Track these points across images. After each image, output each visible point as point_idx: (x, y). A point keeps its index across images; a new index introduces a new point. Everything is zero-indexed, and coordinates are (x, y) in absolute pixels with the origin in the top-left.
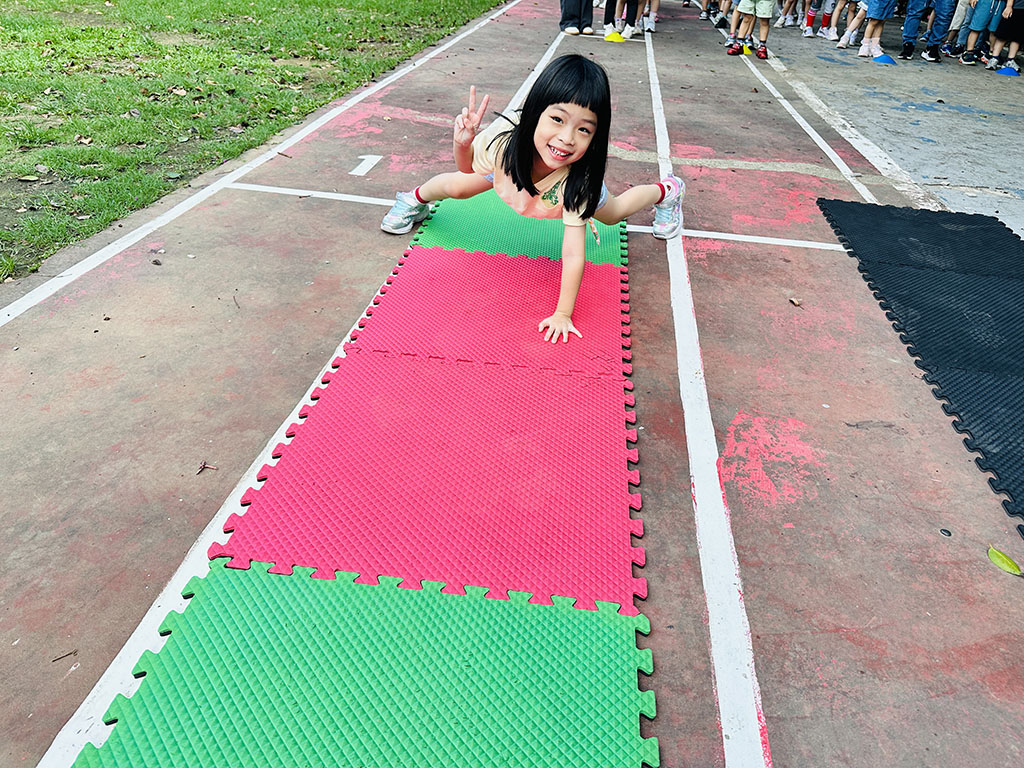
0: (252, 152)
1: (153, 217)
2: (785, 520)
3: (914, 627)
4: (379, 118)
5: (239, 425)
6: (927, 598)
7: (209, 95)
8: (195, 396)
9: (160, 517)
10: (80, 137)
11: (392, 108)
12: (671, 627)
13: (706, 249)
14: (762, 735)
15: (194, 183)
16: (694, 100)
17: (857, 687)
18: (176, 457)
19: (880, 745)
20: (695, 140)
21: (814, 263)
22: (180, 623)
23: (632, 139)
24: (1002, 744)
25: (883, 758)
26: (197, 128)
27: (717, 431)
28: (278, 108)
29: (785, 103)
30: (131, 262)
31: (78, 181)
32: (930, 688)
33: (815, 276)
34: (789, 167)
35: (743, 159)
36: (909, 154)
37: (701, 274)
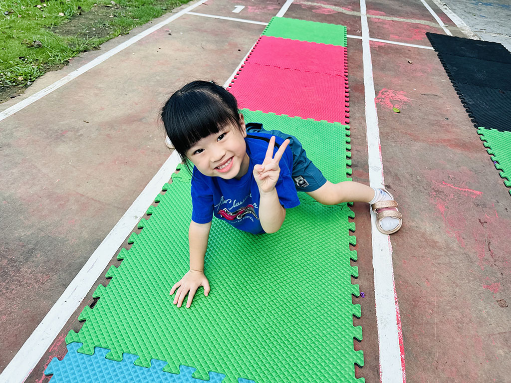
0: (191, 2)
3: (430, 135)
8: (198, 70)
13: (378, 44)
15: (173, 11)
17: (409, 142)
19: (413, 152)
20: (377, 9)
21: (420, 52)
23: (350, 7)
27: (376, 92)
30: (160, 34)
32: (431, 145)
33: (420, 56)
34: (417, 21)
35: (397, 17)
36: (472, 20)
37: (375, 52)
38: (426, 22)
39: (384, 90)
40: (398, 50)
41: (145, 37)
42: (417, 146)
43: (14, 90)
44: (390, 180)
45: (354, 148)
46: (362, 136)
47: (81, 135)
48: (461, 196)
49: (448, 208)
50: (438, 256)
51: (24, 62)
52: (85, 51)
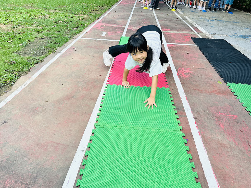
0: (81, 32)
1: (70, 43)
2: (188, 79)
3: (206, 89)
5: (102, 71)
6: (209, 86)
7: (67, 22)
8: (93, 68)
9: (97, 81)
11: (104, 24)
12: (172, 89)
13: (171, 46)
16: (165, 21)
17: (198, 94)
18: (95, 74)
26: (68, 28)
27: (176, 70)
28: (82, 24)
29: (183, 21)
30: (71, 50)
31: (52, 38)
32: (208, 94)
33: (191, 49)
34: (185, 32)
35: (176, 31)
36: (209, 29)
37: (171, 50)
38: (189, 32)
39: (180, 69)
40: (181, 48)
41: (64, 53)
42: (203, 95)
43: (6, 88)
44: (196, 115)
45: (175, 100)
46: (177, 93)
47: (46, 109)
48: (229, 119)
49: (225, 126)
50: (228, 151)
51: (8, 72)
52: (37, 63)
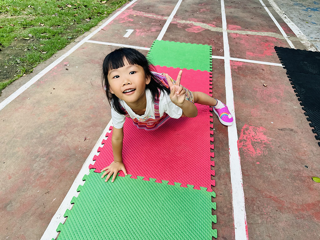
0: (93, 29)
1: (64, 53)
2: (257, 161)
3: (294, 197)
4: (132, 15)
5: (95, 125)
6: (299, 188)
7: (79, 7)
8: (81, 115)
9: (74, 155)
10: (40, 24)
11: (136, 11)
12: (221, 194)
13: (237, 65)
14: (246, 228)
15: (76, 40)
16: (235, 7)
17: (275, 215)
18: (77, 135)
19: (280, 233)
20: (235, 23)
21: (272, 71)
22: (82, 189)
23: (214, 23)
24: (317, 234)
25: (281, 237)
26: (76, 20)
27: (238, 131)
28: (100, 12)
29: (266, 8)
30: (59, 69)
31: (41, 40)
32: (297, 216)
34: (266, 34)
35: (250, 31)
36: (307, 29)
39: (245, 127)
